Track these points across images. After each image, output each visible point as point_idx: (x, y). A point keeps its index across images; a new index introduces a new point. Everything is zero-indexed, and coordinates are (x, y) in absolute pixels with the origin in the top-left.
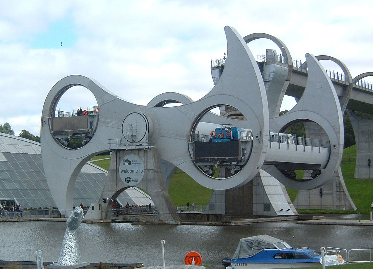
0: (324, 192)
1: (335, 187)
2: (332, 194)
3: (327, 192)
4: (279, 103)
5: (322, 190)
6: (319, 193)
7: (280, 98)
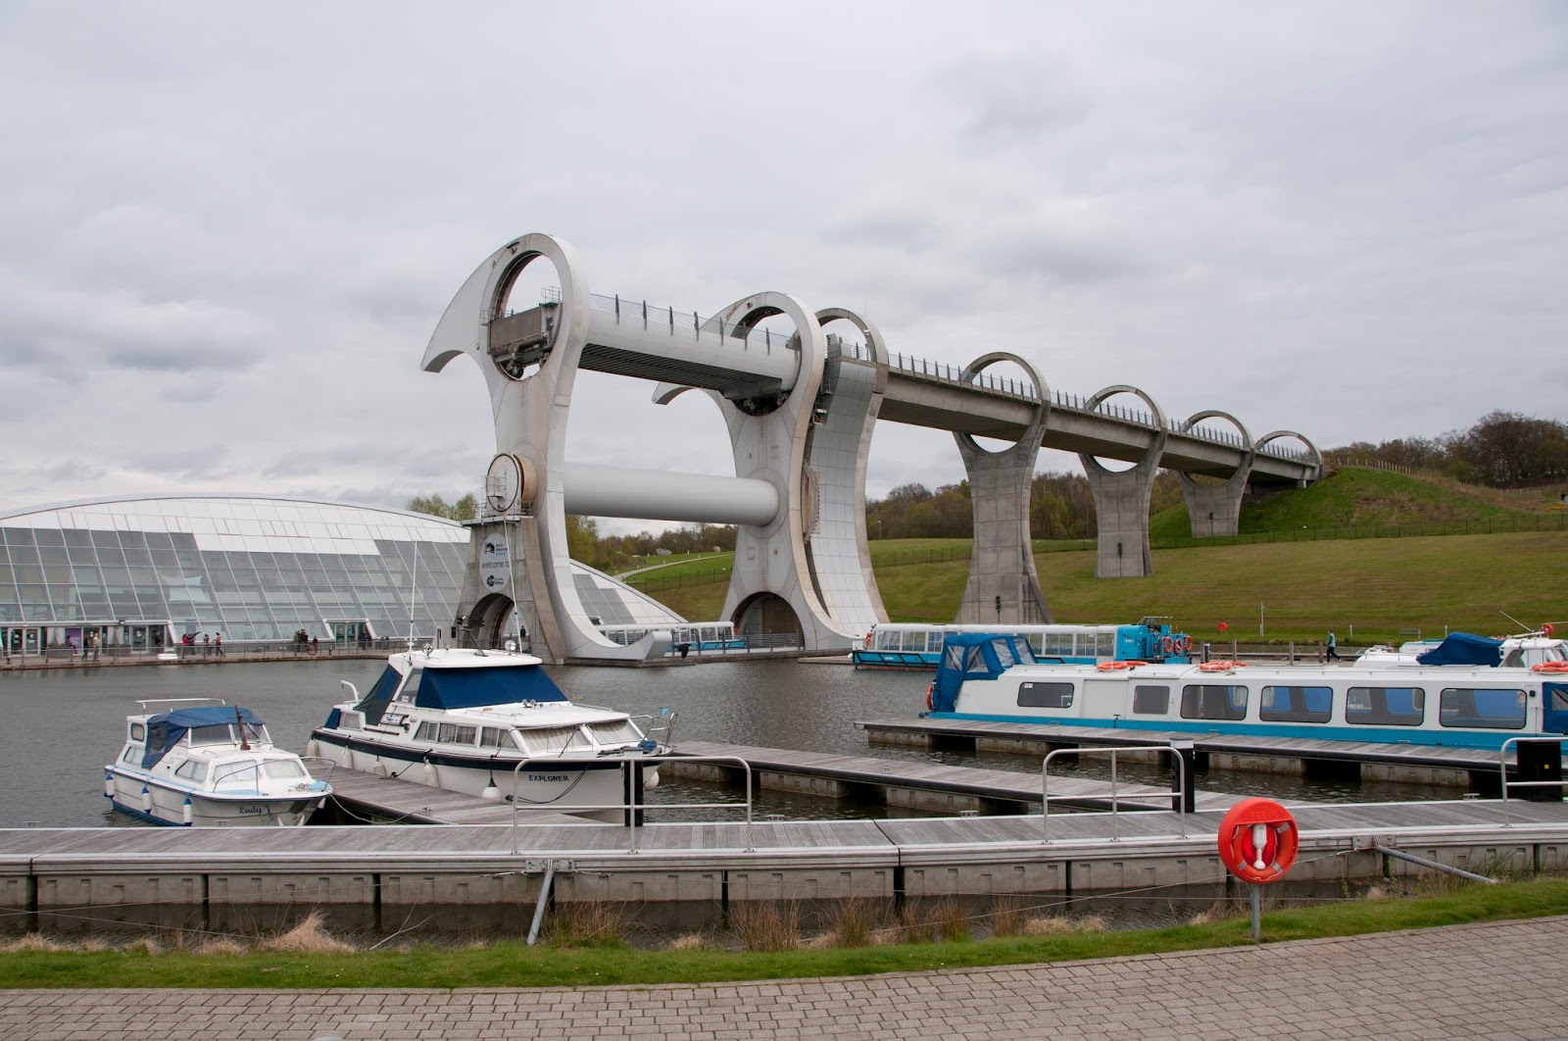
0: (1003, 603)
1: (1021, 594)
2: (1017, 605)
3: (1010, 603)
4: (864, 436)
5: (1001, 599)
6: (994, 605)
7: (865, 426)
